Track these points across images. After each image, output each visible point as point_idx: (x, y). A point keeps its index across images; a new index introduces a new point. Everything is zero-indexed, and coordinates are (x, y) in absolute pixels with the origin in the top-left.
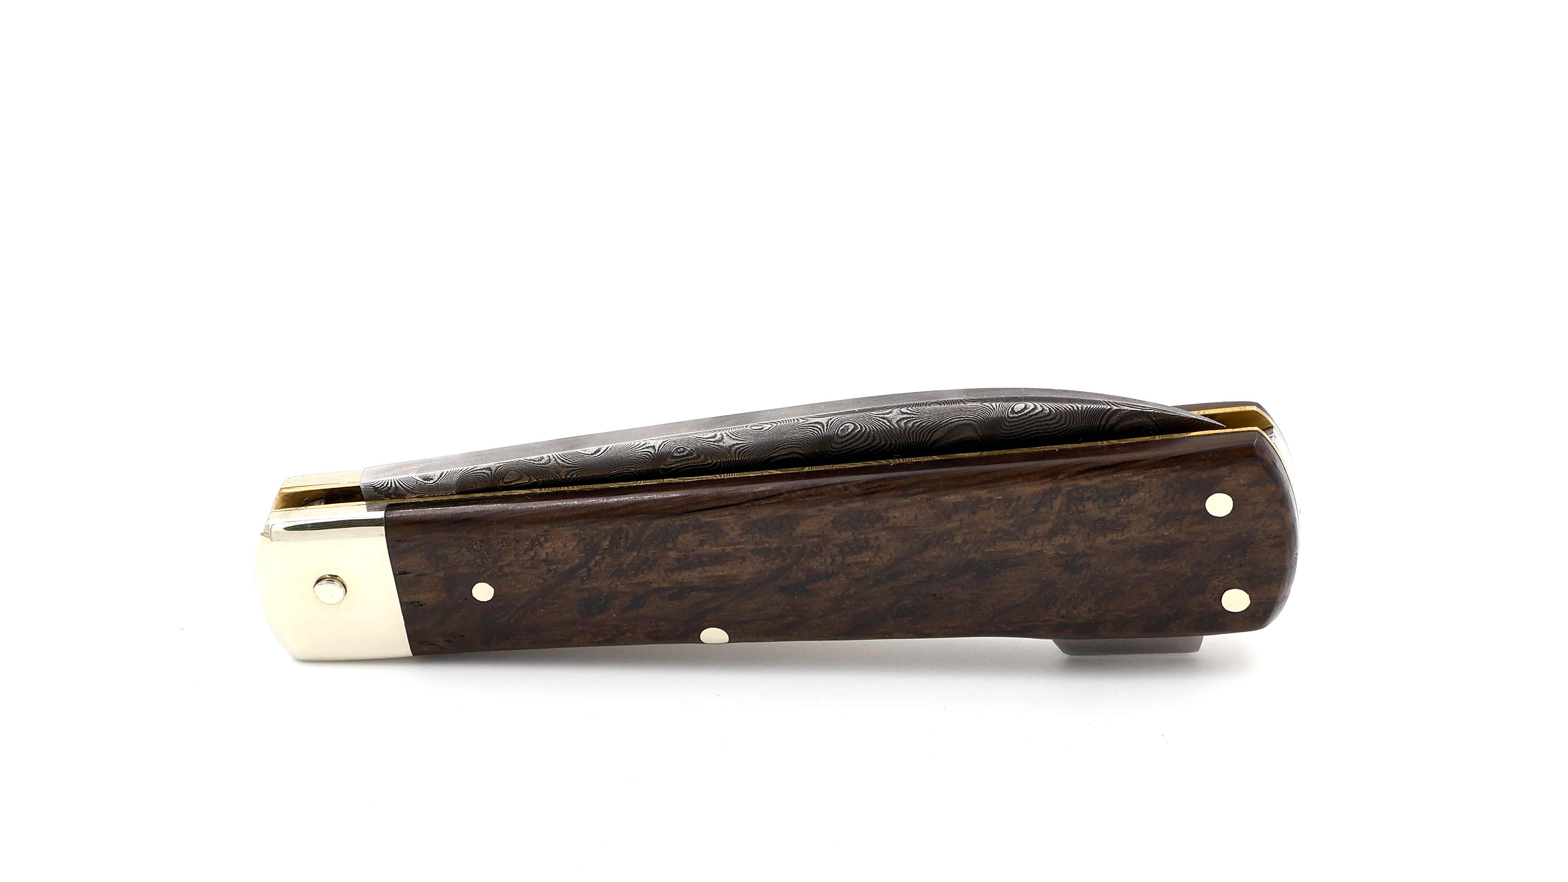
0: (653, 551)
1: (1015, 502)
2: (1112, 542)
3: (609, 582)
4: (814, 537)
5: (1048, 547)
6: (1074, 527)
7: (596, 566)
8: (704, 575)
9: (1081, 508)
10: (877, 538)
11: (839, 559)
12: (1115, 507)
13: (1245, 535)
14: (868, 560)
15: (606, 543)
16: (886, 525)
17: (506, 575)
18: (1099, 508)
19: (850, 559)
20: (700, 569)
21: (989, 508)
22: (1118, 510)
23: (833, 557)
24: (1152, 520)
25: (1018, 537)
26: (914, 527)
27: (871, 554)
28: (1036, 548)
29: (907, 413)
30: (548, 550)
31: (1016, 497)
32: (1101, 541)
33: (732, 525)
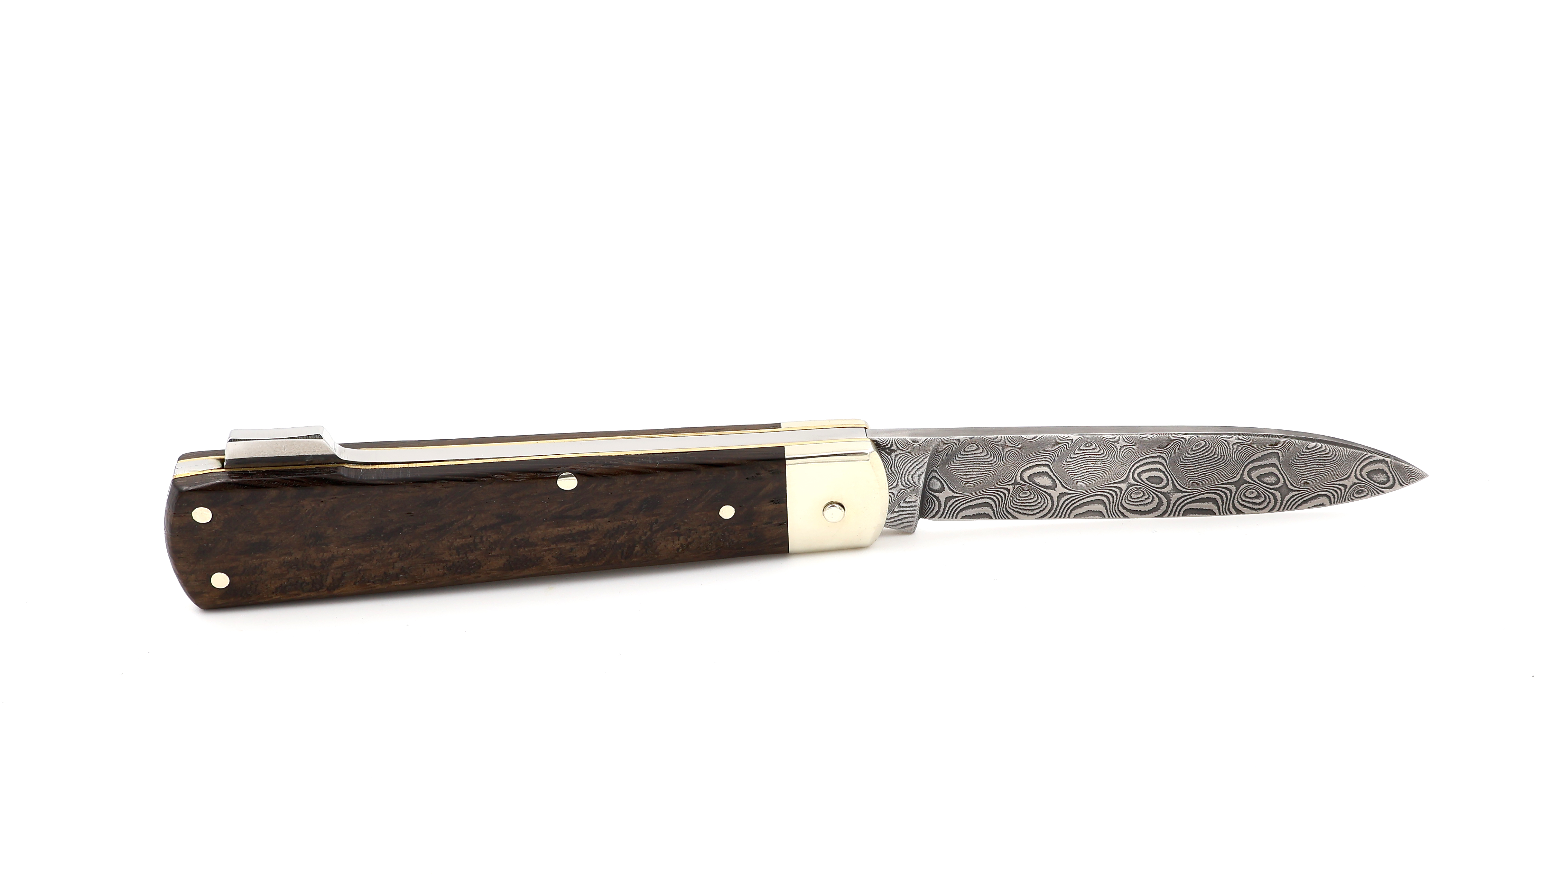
0: (606, 544)
1: (357, 581)
2: (290, 554)
3: (638, 521)
4: (493, 556)
5: (334, 551)
6: (317, 564)
7: (646, 532)
8: (572, 528)
9: (313, 577)
10: (451, 555)
11: (477, 540)
12: (290, 578)
13: (201, 560)
14: (458, 540)
15: (637, 549)
16: (444, 564)
17: (709, 525)
18: (301, 578)
19: (470, 540)
20: (574, 531)
21: (375, 577)
22: (288, 576)
23: (482, 542)
24: (264, 569)
25: (355, 557)
26: (426, 563)
27: (455, 544)
28: (342, 550)
29: (1241, 440)
30: (677, 542)
31: (357, 584)
32: (299, 556)
33: (550, 563)
